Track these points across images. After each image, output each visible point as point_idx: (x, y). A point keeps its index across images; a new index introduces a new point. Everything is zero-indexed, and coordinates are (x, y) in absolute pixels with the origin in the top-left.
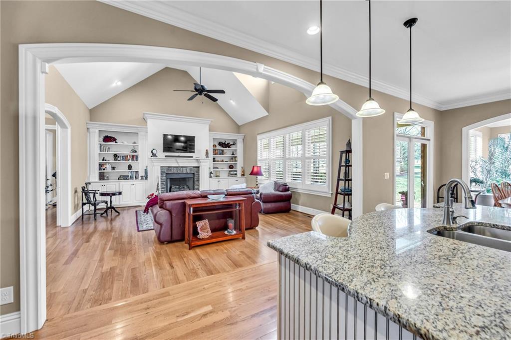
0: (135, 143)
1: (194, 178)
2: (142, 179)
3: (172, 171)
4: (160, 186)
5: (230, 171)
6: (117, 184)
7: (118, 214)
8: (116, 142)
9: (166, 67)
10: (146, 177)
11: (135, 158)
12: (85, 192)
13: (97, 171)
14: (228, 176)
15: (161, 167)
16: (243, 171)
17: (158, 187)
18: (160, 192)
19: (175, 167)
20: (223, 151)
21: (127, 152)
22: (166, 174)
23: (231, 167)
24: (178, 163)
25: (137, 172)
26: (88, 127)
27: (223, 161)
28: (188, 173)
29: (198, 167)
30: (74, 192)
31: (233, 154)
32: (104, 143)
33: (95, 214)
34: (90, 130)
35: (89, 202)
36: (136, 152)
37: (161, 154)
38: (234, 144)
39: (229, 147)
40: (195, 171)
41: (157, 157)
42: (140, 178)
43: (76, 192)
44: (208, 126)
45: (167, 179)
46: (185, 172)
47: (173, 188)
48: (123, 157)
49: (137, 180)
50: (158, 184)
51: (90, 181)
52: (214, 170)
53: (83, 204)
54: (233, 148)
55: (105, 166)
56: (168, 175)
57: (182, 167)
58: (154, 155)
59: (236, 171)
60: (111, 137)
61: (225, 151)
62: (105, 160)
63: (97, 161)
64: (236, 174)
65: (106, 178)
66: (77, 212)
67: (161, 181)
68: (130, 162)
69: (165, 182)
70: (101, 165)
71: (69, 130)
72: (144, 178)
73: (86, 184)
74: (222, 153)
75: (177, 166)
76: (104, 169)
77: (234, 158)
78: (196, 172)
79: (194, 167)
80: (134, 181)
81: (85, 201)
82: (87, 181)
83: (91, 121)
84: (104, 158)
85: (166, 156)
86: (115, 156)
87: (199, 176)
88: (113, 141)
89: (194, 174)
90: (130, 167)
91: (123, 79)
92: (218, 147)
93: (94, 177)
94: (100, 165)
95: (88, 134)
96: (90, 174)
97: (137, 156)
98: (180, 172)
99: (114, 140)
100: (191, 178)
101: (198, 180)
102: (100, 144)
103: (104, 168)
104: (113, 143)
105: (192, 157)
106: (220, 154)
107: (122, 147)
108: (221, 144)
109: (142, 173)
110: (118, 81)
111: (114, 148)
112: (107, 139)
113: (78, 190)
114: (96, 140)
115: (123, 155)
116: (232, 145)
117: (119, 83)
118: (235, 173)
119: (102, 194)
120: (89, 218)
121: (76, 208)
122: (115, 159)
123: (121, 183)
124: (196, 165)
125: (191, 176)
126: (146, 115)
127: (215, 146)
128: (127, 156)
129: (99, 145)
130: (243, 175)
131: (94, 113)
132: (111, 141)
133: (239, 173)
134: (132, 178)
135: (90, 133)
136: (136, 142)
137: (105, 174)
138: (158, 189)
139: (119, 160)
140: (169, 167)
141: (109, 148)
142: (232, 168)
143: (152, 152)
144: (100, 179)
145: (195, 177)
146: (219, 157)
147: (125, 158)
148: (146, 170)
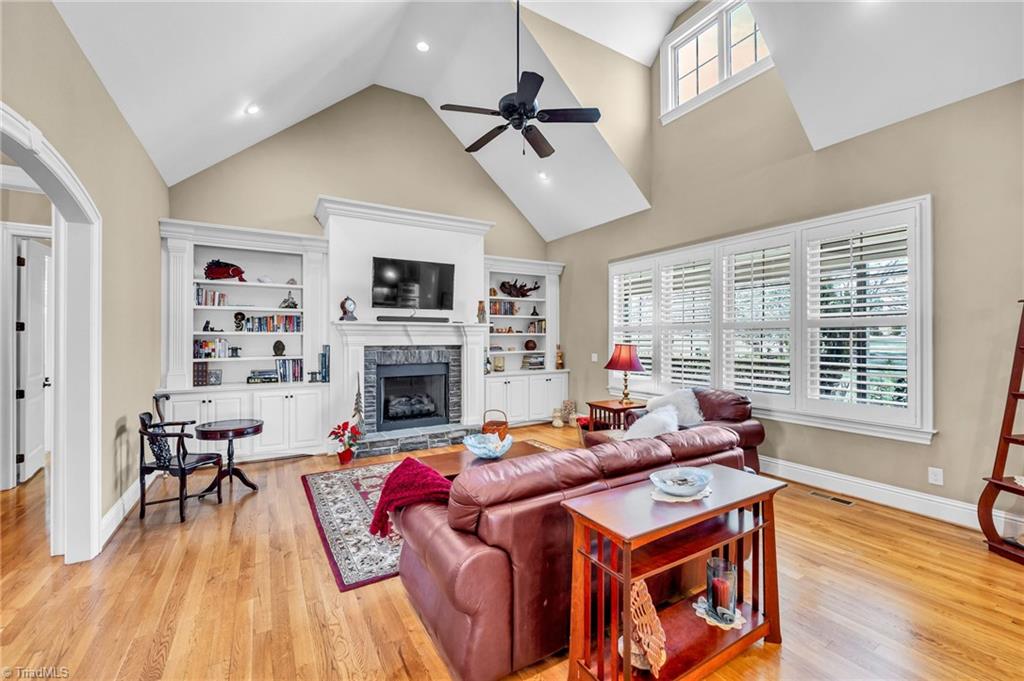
0: (292, 282)
1: (447, 377)
2: (313, 380)
3: (394, 358)
4: (363, 400)
5: (525, 357)
6: (245, 396)
7: (250, 490)
8: (242, 280)
9: (374, 85)
10: (324, 375)
11: (294, 323)
12: (152, 431)
13: (188, 361)
14: (523, 367)
15: (366, 347)
16: (561, 357)
17: (358, 402)
18: (363, 415)
19: (400, 347)
20: (512, 304)
21: (270, 306)
22: (378, 365)
23: (530, 345)
24: (409, 335)
25: (298, 363)
26: (164, 234)
27: (510, 330)
28: (432, 363)
29: (459, 347)
30: (113, 433)
31: (535, 313)
32: (208, 281)
33: (183, 498)
34: (171, 243)
35: (162, 464)
36: (295, 306)
37: (366, 313)
38: (535, 288)
39: (524, 295)
40: (451, 357)
41: (355, 319)
42: (307, 377)
43: (121, 430)
44: (482, 239)
45: (379, 379)
46: (425, 360)
47: (393, 403)
48: (260, 319)
49: (299, 383)
50: (359, 395)
51: (168, 390)
52: (494, 353)
53: (145, 470)
54: (533, 297)
55: (211, 346)
56: (383, 370)
57: (418, 347)
58: (346, 314)
59: (542, 355)
60: (228, 266)
61: (517, 306)
62: (212, 330)
63: (188, 331)
64: (542, 363)
65: (213, 380)
66: (125, 496)
67: (366, 387)
68: (281, 335)
69: (374, 390)
70: (199, 344)
71: (97, 228)
72: (319, 377)
73: (156, 399)
74: (511, 310)
75: (407, 343)
76: (208, 355)
77: (537, 323)
78: (454, 360)
79: (447, 347)
80: (291, 387)
81: (150, 459)
82: (161, 391)
83: (171, 216)
84: (208, 323)
85: (379, 319)
86: (240, 317)
87: (460, 371)
88: (234, 277)
89: (447, 364)
90: (279, 348)
91: (266, 100)
92: (501, 296)
93: (180, 377)
94: (196, 342)
95: (164, 254)
96: (168, 369)
97: (298, 318)
98: (415, 362)
99: (238, 273)
100: (441, 375)
101: (459, 382)
102: (198, 284)
103: (207, 350)
104: (235, 281)
105: (446, 320)
106: (505, 314)
107: (257, 293)
108: (506, 288)
109: (311, 365)
110: (250, 105)
111: (237, 296)
112: (217, 270)
113: (128, 425)
114: (186, 273)
115: (261, 315)
116: (531, 290)
117: (254, 110)
118: (540, 359)
119: (205, 435)
120: (163, 513)
121: (119, 485)
122: (239, 327)
123: (257, 394)
124: (454, 341)
125: (441, 370)
126: (327, 205)
127: (493, 292)
128: (272, 318)
129: (195, 287)
130: (561, 366)
131: (180, 197)
132: (229, 276)
133: (550, 362)
134: (284, 378)
135: (168, 252)
136: (297, 279)
137: (210, 368)
138: (358, 410)
139: (249, 330)
140: (384, 347)
141: (222, 296)
142: (533, 349)
143: (343, 306)
144: (197, 383)
145: (452, 374)
146: (504, 321)
147: (264, 323)
148: (324, 356)
